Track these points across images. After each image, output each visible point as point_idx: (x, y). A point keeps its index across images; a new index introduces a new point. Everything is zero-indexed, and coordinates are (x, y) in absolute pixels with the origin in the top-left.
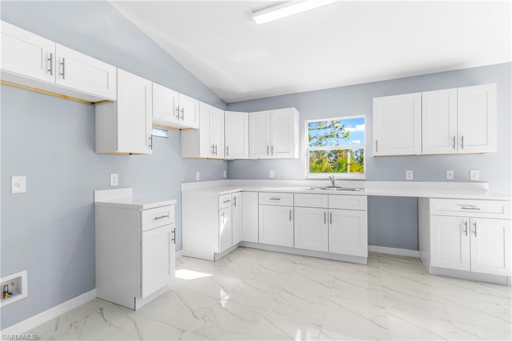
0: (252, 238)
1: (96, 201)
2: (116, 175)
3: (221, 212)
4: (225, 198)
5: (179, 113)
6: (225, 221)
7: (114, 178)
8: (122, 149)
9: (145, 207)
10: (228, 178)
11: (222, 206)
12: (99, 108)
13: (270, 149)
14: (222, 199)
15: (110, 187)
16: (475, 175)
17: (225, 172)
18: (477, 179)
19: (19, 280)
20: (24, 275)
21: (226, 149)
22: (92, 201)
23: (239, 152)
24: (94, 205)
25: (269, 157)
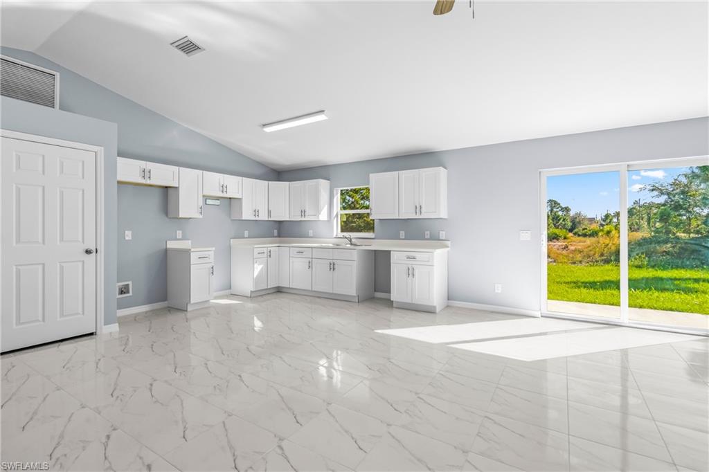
0: (285, 284)
1: (168, 247)
2: (181, 232)
3: (255, 260)
4: (261, 250)
5: (224, 188)
6: (258, 268)
7: (179, 234)
8: (181, 216)
9: (192, 250)
10: (279, 236)
11: (256, 255)
12: (170, 190)
13: (303, 213)
14: (256, 251)
15: (176, 239)
16: (443, 235)
17: (276, 231)
18: (444, 238)
19: (128, 285)
20: (130, 283)
21: (269, 212)
22: (165, 247)
23: (282, 215)
24: (166, 250)
25: (303, 219)
